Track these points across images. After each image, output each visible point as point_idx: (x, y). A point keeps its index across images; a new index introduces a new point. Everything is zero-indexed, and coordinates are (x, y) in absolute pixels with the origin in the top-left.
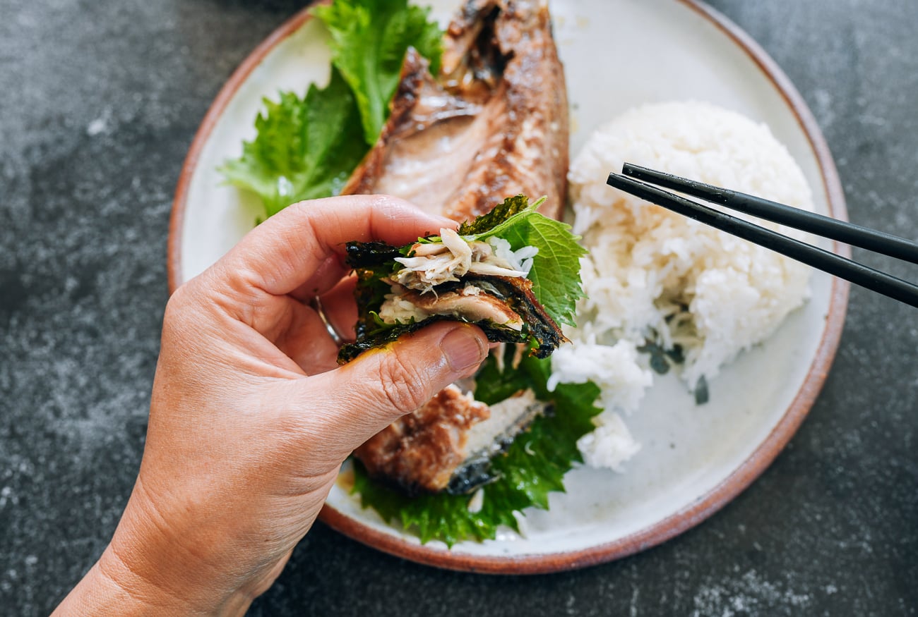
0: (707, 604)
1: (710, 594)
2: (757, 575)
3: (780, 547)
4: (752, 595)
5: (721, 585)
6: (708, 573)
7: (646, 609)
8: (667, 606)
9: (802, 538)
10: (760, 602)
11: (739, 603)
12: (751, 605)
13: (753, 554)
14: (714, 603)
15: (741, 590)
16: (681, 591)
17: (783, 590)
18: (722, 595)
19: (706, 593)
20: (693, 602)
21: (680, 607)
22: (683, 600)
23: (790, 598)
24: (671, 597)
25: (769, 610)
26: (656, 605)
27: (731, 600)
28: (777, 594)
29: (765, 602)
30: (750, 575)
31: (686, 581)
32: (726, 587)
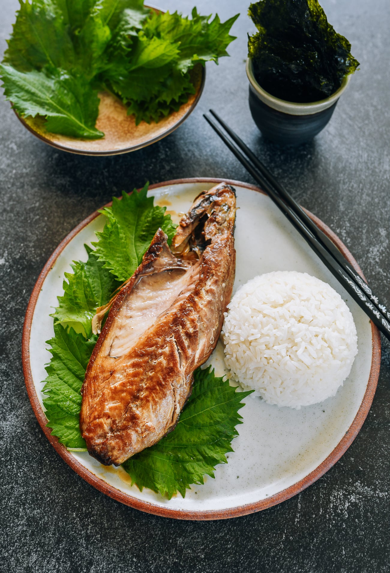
0: (337, 499)
1: (338, 494)
2: (361, 483)
3: (372, 468)
4: (359, 494)
5: (343, 489)
6: (336, 484)
7: (306, 504)
8: (316, 502)
9: (383, 462)
10: (363, 497)
11: (353, 498)
12: (359, 499)
13: (358, 472)
14: (340, 499)
15: (353, 491)
16: (323, 494)
17: (375, 490)
18: (343, 494)
19: (336, 494)
20: (329, 499)
21: (323, 502)
22: (324, 498)
23: (378, 494)
24: (318, 497)
25: (368, 501)
26: (311, 502)
27: (349, 497)
28: (372, 493)
29: (366, 497)
30: (358, 484)
31: (325, 489)
32: (346, 490)
